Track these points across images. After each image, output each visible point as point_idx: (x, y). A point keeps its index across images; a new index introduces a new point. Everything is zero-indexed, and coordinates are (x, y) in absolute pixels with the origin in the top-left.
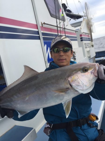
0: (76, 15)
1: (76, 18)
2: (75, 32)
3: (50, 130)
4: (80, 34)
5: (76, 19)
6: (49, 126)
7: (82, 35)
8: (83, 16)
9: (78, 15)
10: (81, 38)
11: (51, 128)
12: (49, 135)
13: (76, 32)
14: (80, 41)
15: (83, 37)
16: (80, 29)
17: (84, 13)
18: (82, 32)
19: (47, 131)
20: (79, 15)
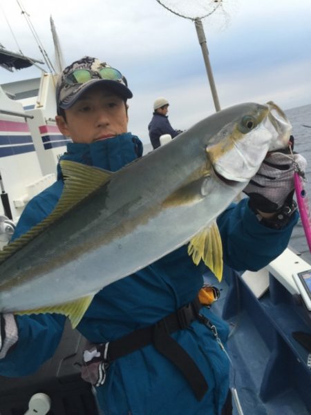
0: (14, 54)
1: (12, 63)
2: (26, 119)
3: (105, 366)
4: (42, 125)
5: (13, 69)
6: (99, 355)
7: (48, 129)
8: (35, 61)
9: (20, 56)
10: (45, 139)
11: (105, 357)
12: (102, 383)
13: (28, 119)
14: (43, 147)
15: (49, 134)
16: (35, 108)
17: (42, 51)
18: (47, 119)
19: (95, 372)
20: (23, 57)
